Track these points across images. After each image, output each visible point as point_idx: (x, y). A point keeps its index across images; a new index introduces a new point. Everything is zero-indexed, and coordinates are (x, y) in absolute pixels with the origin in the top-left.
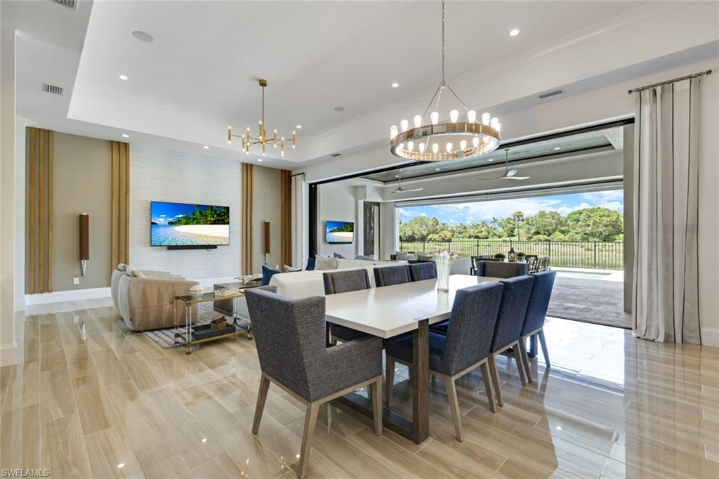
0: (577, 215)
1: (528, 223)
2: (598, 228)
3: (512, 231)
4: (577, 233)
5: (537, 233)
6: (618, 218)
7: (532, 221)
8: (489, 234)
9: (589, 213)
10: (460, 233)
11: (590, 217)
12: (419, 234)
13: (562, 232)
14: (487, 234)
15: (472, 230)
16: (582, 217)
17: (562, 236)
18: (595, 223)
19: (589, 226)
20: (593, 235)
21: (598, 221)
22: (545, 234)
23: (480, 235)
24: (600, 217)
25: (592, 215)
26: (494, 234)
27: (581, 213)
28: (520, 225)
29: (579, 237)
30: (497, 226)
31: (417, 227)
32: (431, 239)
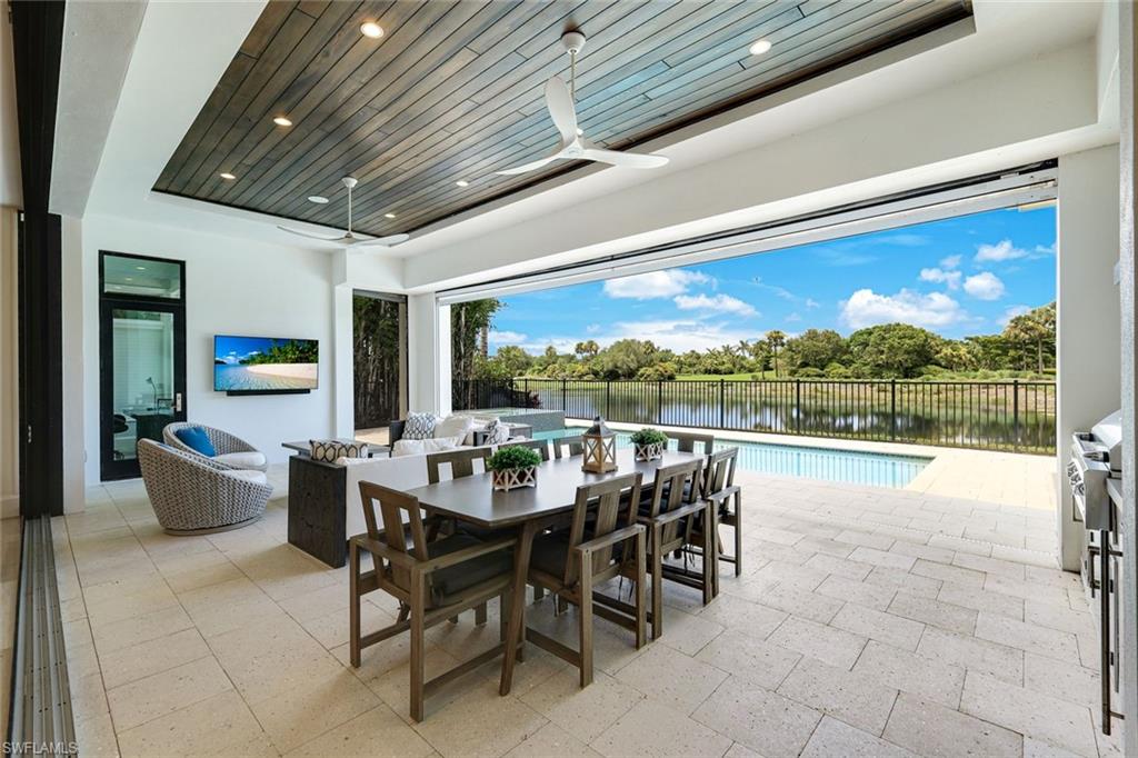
0: (865, 336)
1: (790, 350)
2: (896, 355)
3: (768, 362)
4: (865, 365)
5: (805, 365)
6: (926, 340)
7: (797, 346)
8: (734, 366)
9: (882, 333)
10: (690, 365)
11: (884, 338)
12: (625, 367)
13: (843, 363)
14: (731, 366)
15: (709, 361)
16: (872, 338)
17: (842, 370)
18: (891, 348)
19: (882, 352)
20: (888, 366)
21: (896, 344)
22: (816, 366)
23: (722, 368)
24: (900, 338)
25: (887, 336)
26: (742, 367)
27: (870, 333)
28: (778, 352)
29: (867, 370)
30: (747, 355)
31: (621, 357)
32: (642, 375)
